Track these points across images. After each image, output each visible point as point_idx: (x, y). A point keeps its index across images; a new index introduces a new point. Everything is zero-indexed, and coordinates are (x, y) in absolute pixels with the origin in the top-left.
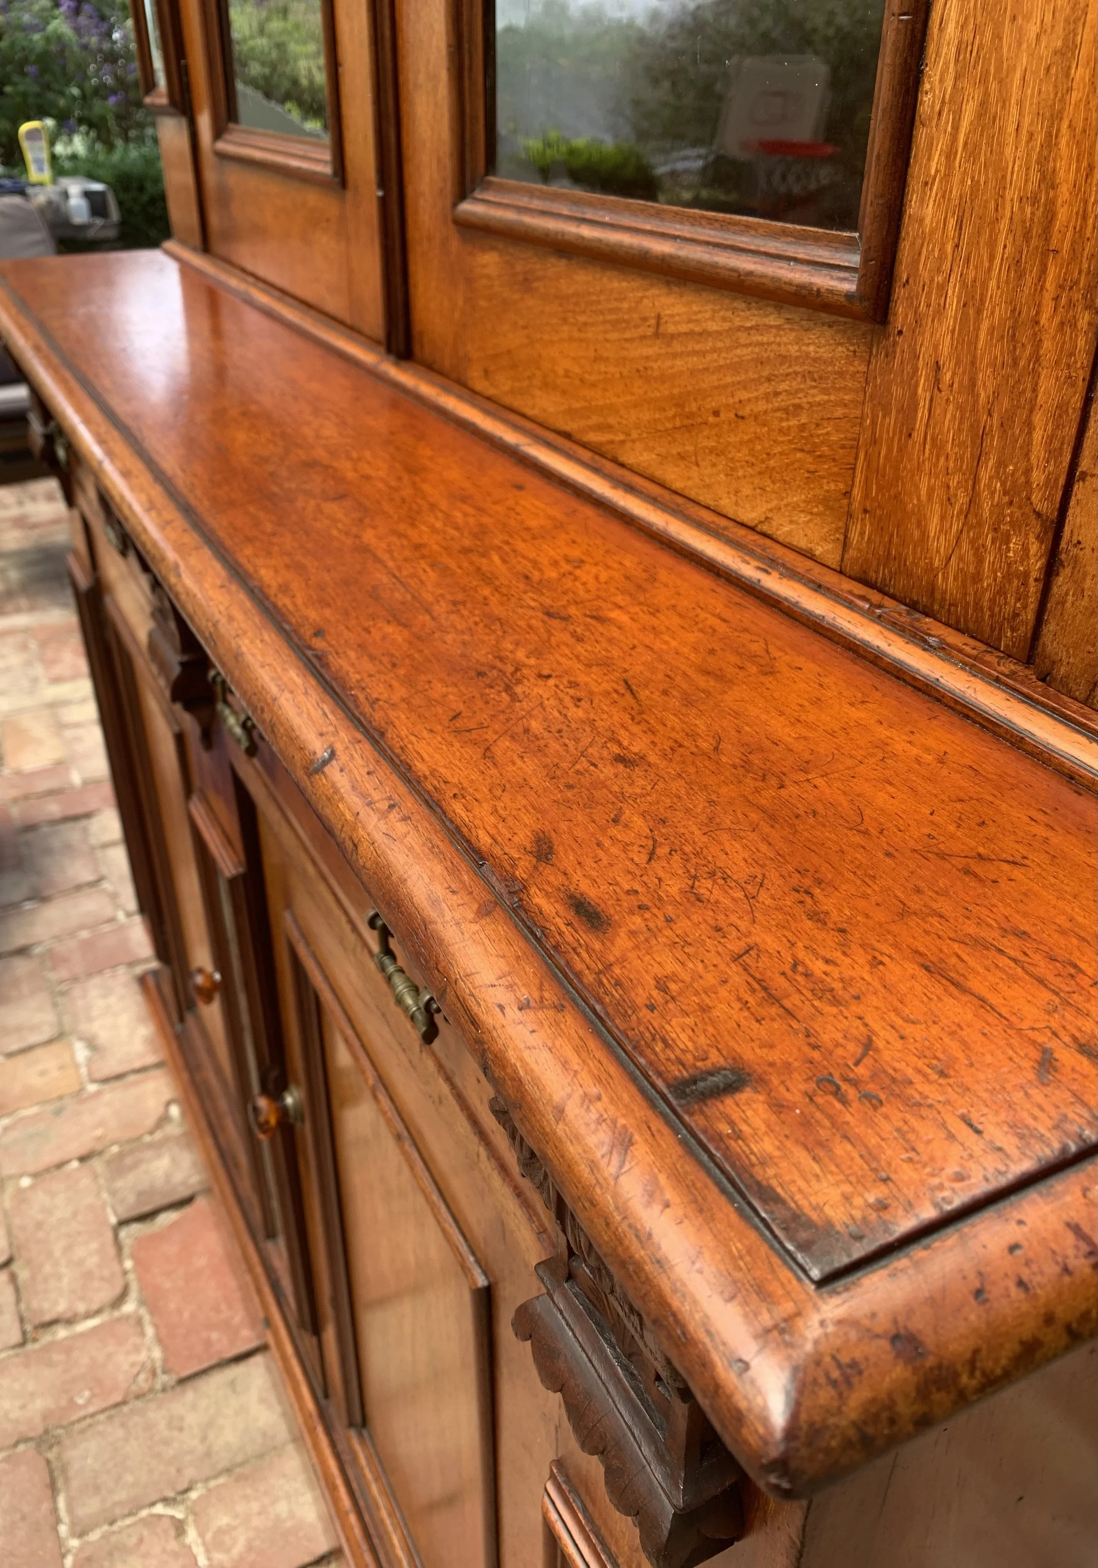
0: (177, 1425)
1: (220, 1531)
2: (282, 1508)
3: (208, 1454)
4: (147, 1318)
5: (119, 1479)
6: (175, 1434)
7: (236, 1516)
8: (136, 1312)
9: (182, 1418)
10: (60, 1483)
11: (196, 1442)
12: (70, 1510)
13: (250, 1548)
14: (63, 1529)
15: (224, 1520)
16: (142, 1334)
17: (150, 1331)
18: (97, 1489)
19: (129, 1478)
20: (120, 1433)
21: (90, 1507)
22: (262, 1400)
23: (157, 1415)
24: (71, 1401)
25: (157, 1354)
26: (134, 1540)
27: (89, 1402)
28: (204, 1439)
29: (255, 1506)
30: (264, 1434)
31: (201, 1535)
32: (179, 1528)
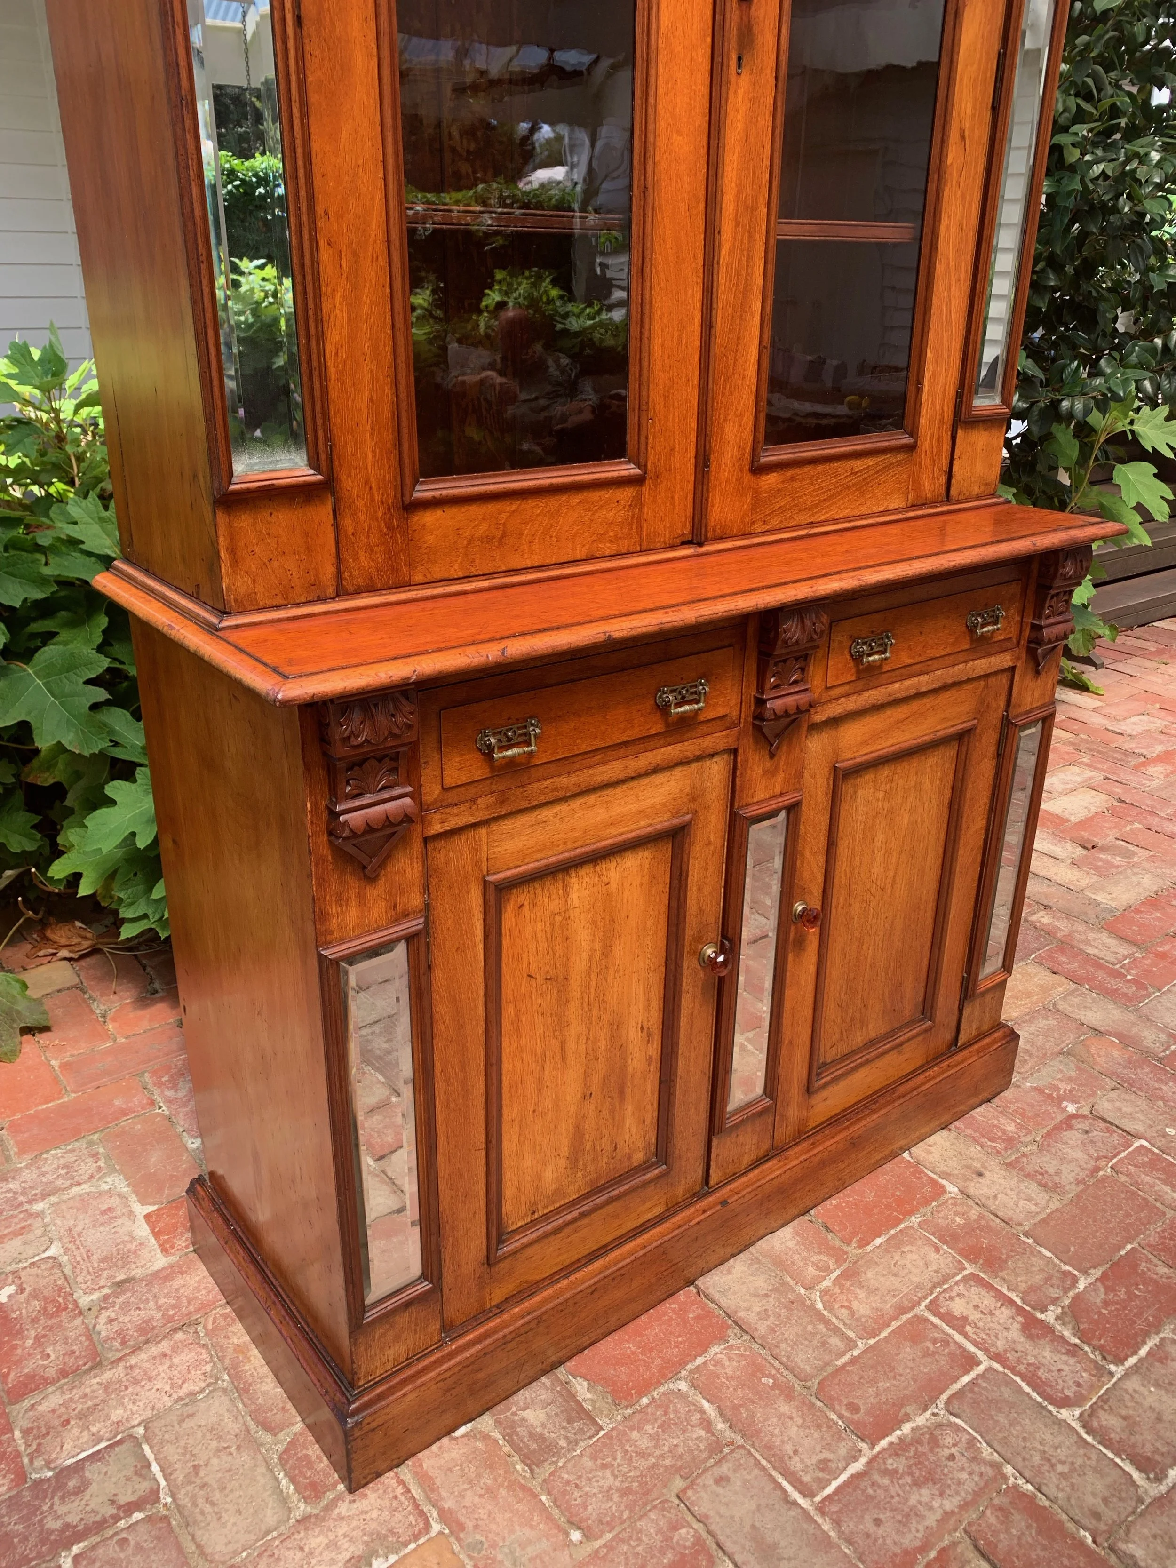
0: (764, 1315)
1: (818, 1268)
2: (791, 1244)
3: (775, 1290)
4: (690, 1366)
5: (813, 1334)
6: (770, 1313)
7: (807, 1264)
8: (685, 1379)
9: (758, 1313)
10: (830, 1369)
11: (771, 1299)
12: (844, 1354)
13: (820, 1253)
14: (856, 1353)
15: (811, 1270)
16: (705, 1363)
17: (700, 1360)
18: (824, 1343)
19: (810, 1328)
20: (783, 1346)
21: (835, 1342)
22: (729, 1272)
23: (762, 1328)
24: (773, 1388)
25: (716, 1349)
26: (844, 1310)
27: (769, 1376)
28: (767, 1295)
29: (796, 1257)
30: (751, 1264)
31: (824, 1278)
32: (825, 1292)
